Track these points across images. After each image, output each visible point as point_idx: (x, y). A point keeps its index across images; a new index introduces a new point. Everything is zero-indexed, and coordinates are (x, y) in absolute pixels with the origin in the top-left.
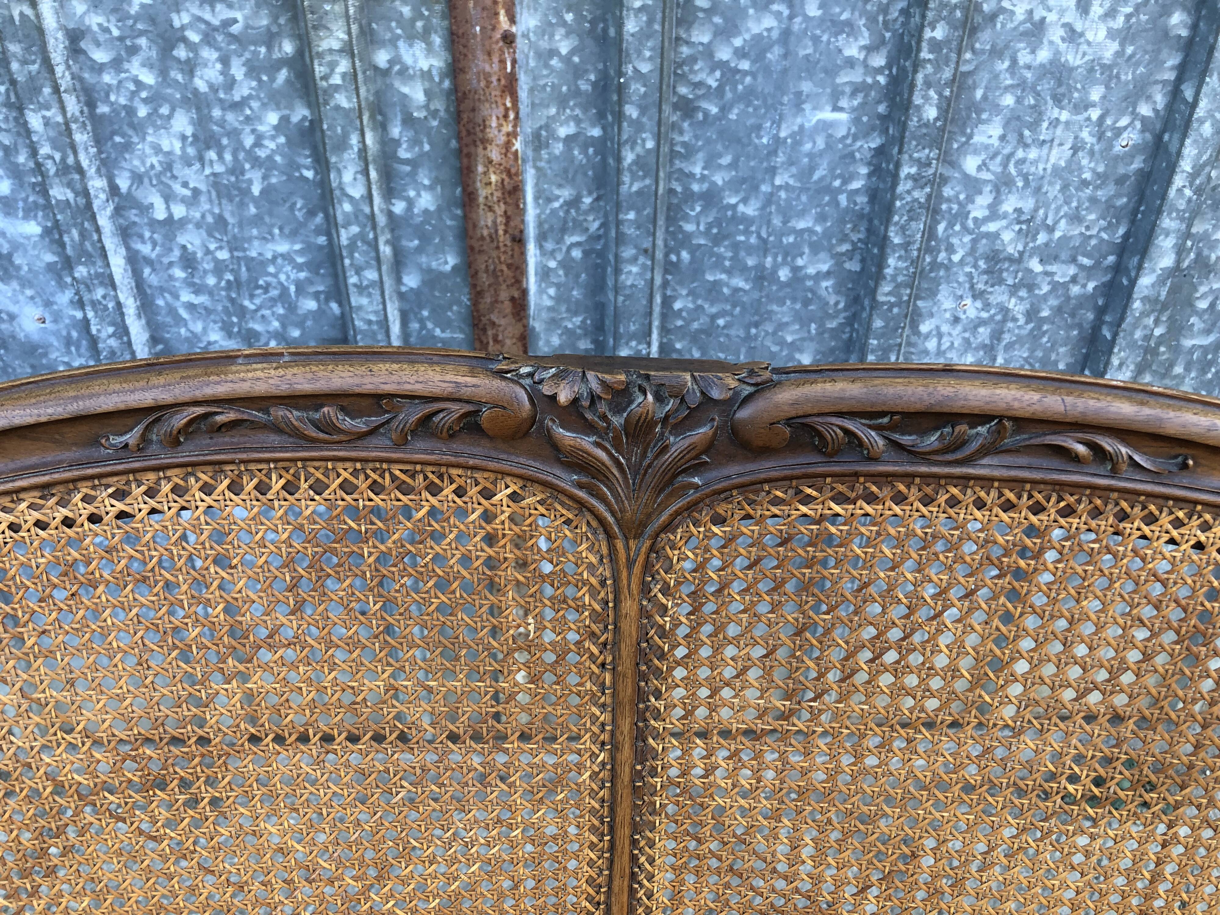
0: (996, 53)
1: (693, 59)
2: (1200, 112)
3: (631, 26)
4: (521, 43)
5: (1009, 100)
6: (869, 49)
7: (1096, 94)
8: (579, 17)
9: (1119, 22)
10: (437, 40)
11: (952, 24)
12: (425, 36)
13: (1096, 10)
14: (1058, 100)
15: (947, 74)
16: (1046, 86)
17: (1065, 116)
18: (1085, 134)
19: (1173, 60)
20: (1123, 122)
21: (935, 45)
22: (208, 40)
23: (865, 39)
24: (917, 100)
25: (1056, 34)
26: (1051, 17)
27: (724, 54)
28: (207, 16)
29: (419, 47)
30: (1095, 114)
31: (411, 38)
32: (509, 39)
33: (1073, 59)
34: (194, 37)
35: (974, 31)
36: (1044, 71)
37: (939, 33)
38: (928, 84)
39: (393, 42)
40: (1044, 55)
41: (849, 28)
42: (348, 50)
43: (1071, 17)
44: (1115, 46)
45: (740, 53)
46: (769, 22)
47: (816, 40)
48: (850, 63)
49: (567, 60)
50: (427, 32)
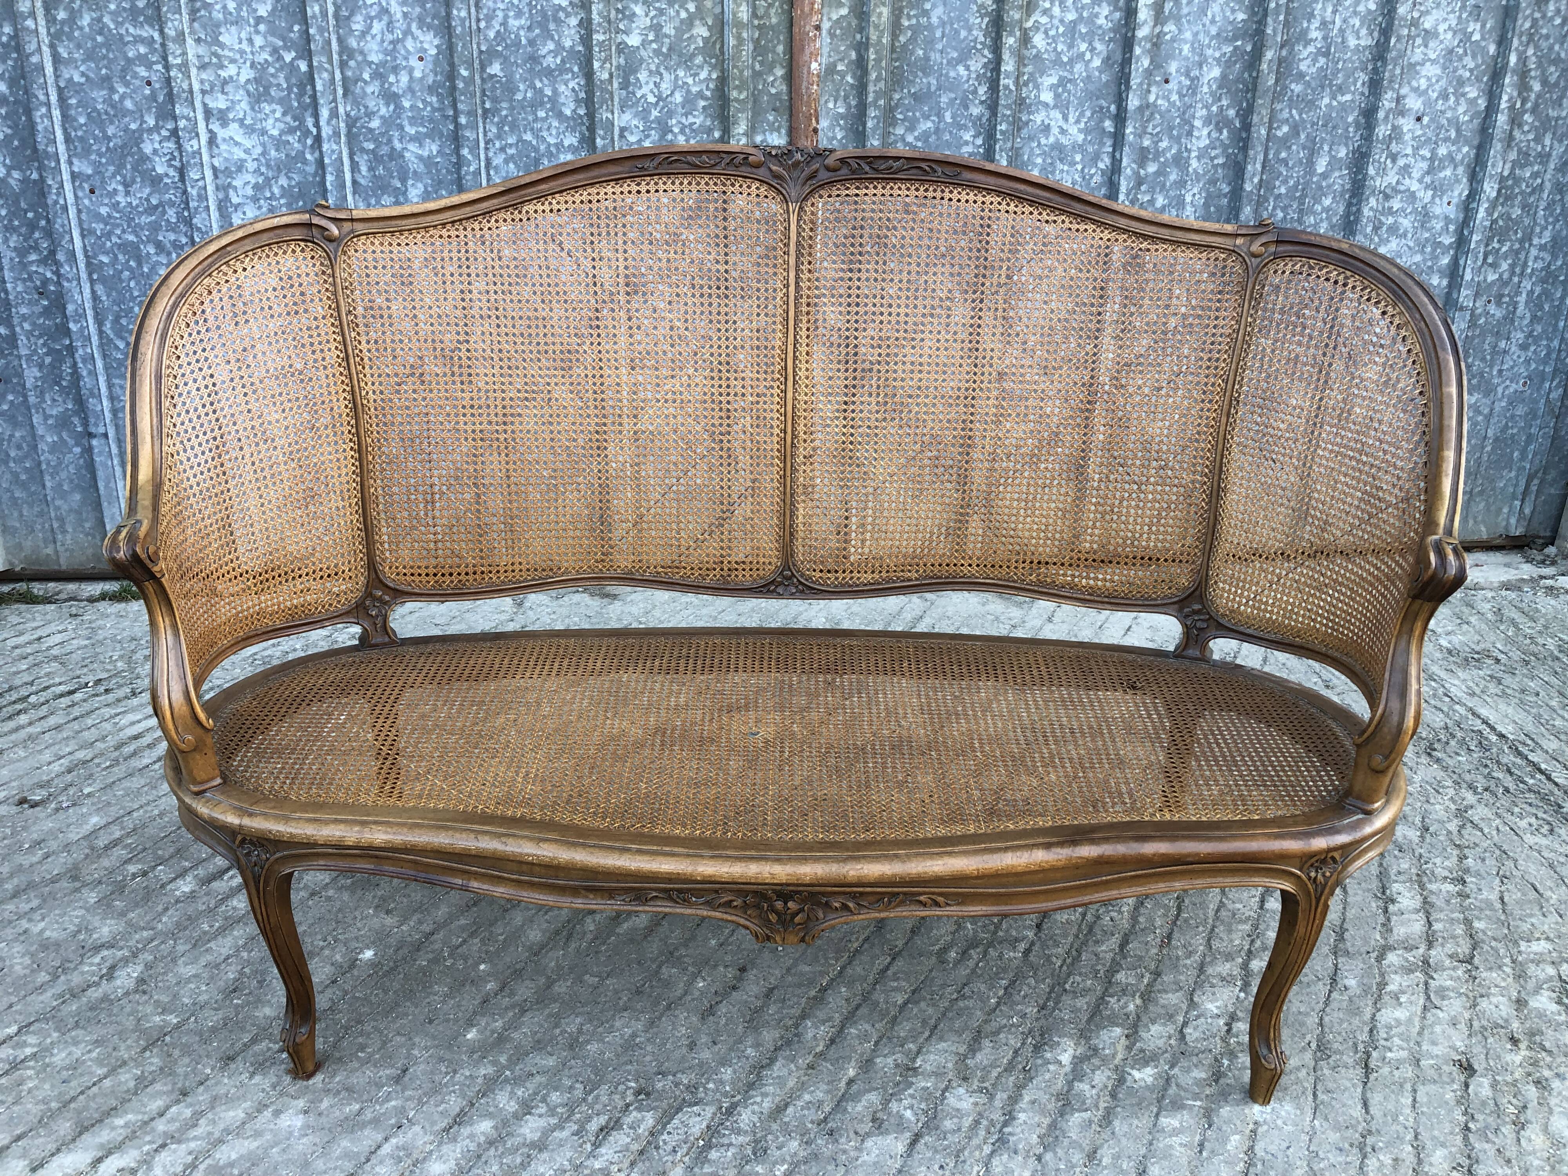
0: (1031, 138)
1: (896, 142)
2: (1125, 163)
3: (870, 124)
4: (820, 133)
5: (1039, 160)
6: (974, 137)
7: (1078, 157)
8: (846, 123)
9: (1082, 125)
10: (783, 131)
11: (1008, 123)
12: (778, 130)
13: (1071, 120)
14: (1061, 160)
15: (1009, 145)
16: (1055, 153)
17: (1066, 168)
18: (1076, 177)
19: (1109, 142)
20: (1093, 171)
21: (1003, 133)
22: (682, 131)
23: (972, 133)
24: (997, 157)
25: (1055, 131)
26: (1052, 123)
27: (910, 139)
28: (684, 120)
29: (775, 134)
30: (1079, 167)
31: (772, 129)
32: (815, 131)
33: (1064, 140)
34: (676, 130)
35: (1019, 129)
36: (1053, 147)
37: (1004, 127)
38: (1001, 150)
39: (764, 133)
40: (1052, 140)
41: (964, 127)
42: (745, 134)
43: (1061, 123)
44: (1082, 136)
45: (917, 139)
46: (929, 124)
47: (951, 133)
48: (967, 143)
49: (840, 141)
50: (779, 127)
